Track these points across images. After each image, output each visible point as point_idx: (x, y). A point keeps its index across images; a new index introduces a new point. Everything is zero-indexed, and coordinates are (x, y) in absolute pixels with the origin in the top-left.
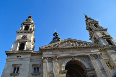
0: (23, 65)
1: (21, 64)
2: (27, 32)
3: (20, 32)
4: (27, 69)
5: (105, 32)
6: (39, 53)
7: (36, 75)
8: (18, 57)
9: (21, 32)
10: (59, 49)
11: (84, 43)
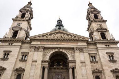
0: (12, 52)
1: (11, 51)
2: (22, 20)
3: (15, 20)
4: (15, 56)
5: (103, 24)
6: (29, 41)
7: (23, 62)
8: (10, 44)
9: (17, 20)
10: (47, 39)
11: (73, 36)
